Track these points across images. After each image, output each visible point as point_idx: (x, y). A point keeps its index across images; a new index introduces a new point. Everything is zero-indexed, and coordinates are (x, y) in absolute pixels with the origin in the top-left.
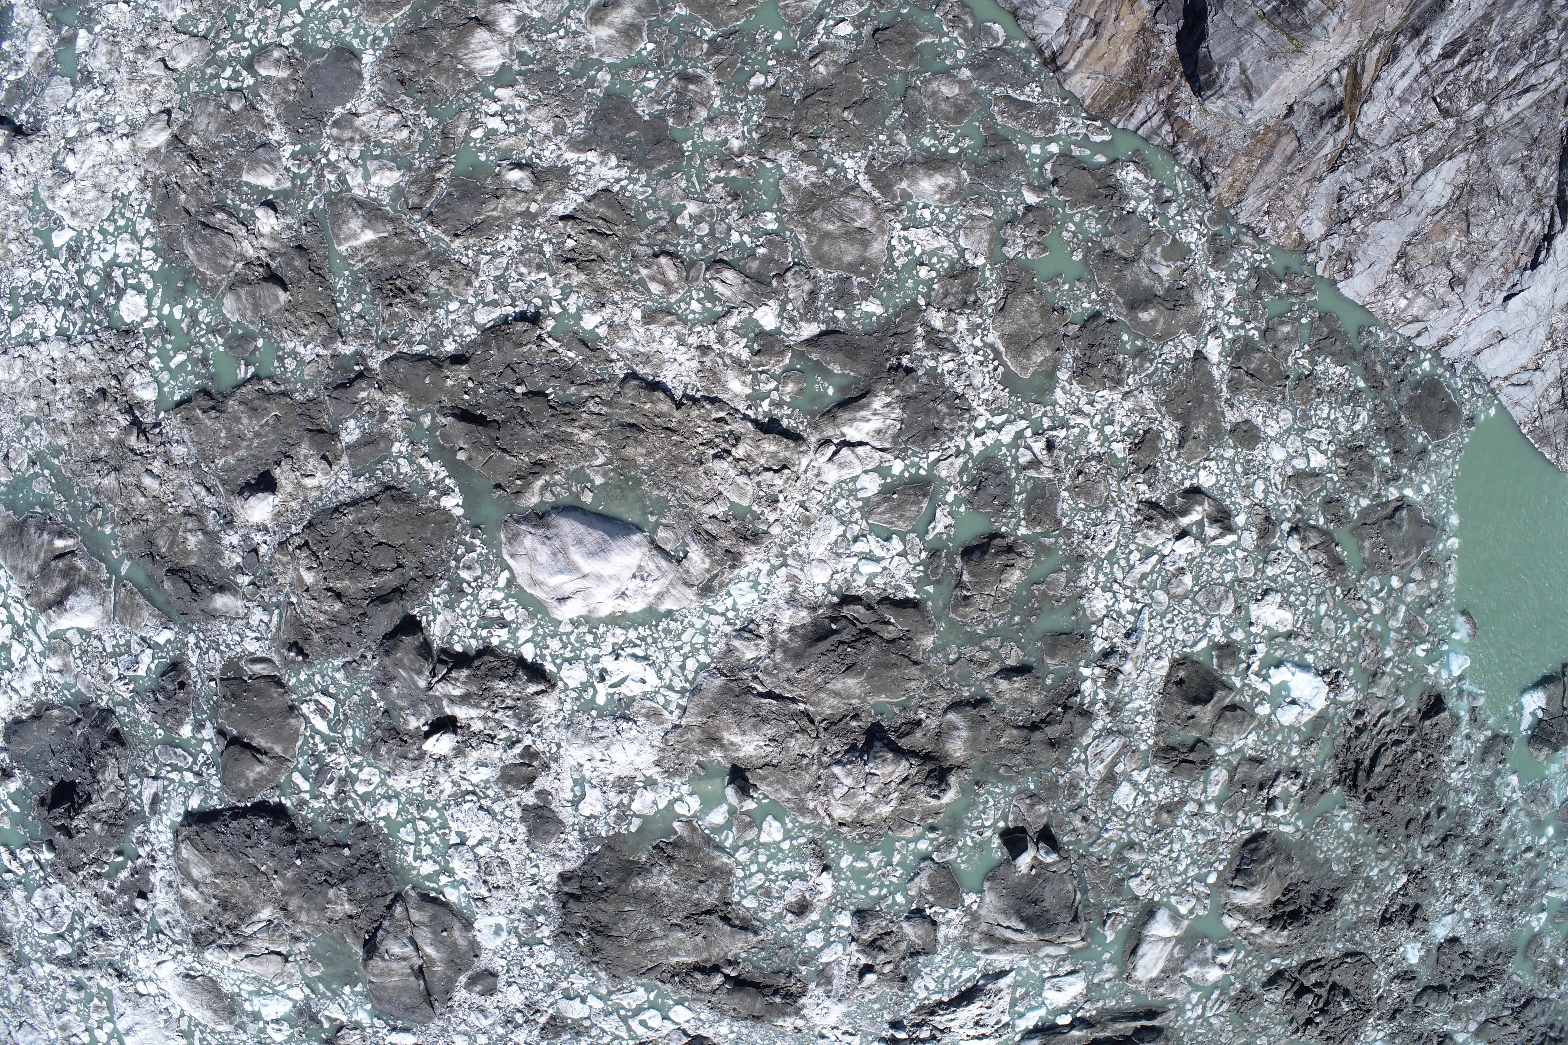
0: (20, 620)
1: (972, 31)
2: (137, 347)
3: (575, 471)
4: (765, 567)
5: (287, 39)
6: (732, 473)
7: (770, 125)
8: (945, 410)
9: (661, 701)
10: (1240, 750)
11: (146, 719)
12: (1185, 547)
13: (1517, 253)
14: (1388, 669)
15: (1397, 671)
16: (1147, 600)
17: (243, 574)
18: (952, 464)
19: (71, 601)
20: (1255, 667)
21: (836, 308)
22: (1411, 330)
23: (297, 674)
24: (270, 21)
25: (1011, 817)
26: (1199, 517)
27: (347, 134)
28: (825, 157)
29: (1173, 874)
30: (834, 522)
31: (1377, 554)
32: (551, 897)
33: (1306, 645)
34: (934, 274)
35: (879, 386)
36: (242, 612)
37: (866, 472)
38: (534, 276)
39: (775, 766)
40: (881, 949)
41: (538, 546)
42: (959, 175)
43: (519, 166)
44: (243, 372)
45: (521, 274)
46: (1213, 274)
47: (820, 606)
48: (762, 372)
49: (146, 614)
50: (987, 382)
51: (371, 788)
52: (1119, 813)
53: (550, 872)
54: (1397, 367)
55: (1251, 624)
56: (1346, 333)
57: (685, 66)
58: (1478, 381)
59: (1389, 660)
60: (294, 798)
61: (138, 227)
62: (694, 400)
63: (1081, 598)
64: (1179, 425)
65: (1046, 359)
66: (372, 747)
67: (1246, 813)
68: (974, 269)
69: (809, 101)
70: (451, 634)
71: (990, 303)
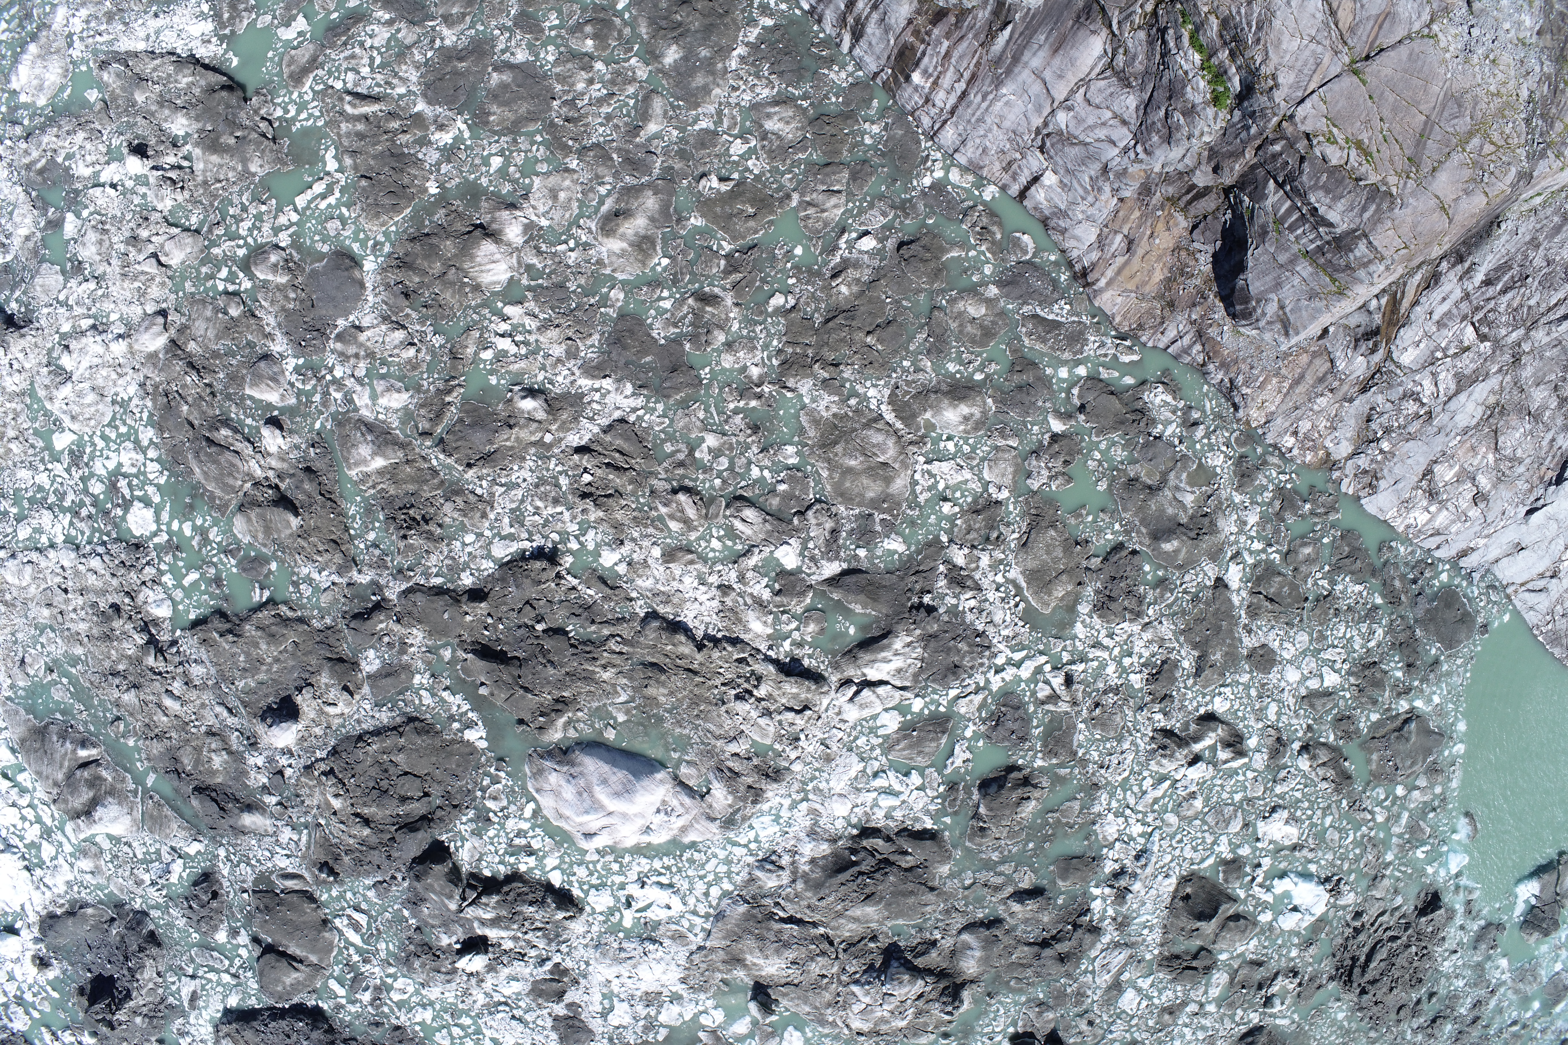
0: (48, 822)
1: (999, 243)
2: (148, 563)
3: (598, 708)
4: (787, 802)
5: (284, 239)
6: (754, 714)
7: (790, 350)
8: (966, 648)
9: (686, 924)
10: (1242, 955)
11: (181, 922)
12: (1197, 772)
13: (1543, 468)
14: (1388, 873)
15: (1397, 874)
16: (1158, 823)
17: (270, 794)
18: (971, 701)
19: (99, 812)
20: (1259, 880)
21: (858, 547)
22: (1431, 543)
24: (265, 218)
25: (1020, 1023)
26: (1212, 742)
27: (352, 350)
28: (848, 385)
30: (855, 759)
31: (1384, 767)
33: (1310, 856)
34: (957, 509)
35: (900, 627)
36: (271, 830)
37: (886, 710)
38: (551, 510)
39: (796, 985)
41: (563, 783)
42: (985, 403)
43: (531, 392)
44: (258, 596)
45: (537, 508)
47: (840, 838)
48: (783, 612)
49: (175, 826)
50: (1008, 618)
51: (406, 997)
52: (1123, 1016)
54: (1415, 581)
55: (1258, 840)
56: (1367, 550)
57: (702, 284)
58: (1493, 587)
59: (1390, 864)
60: (331, 1003)
61: (141, 436)
62: (715, 641)
63: (1094, 824)
64: (1196, 654)
65: (1068, 593)
66: (406, 961)
67: (1245, 1010)
68: (998, 503)
69: (830, 324)
70: (480, 860)
71: (1013, 537)
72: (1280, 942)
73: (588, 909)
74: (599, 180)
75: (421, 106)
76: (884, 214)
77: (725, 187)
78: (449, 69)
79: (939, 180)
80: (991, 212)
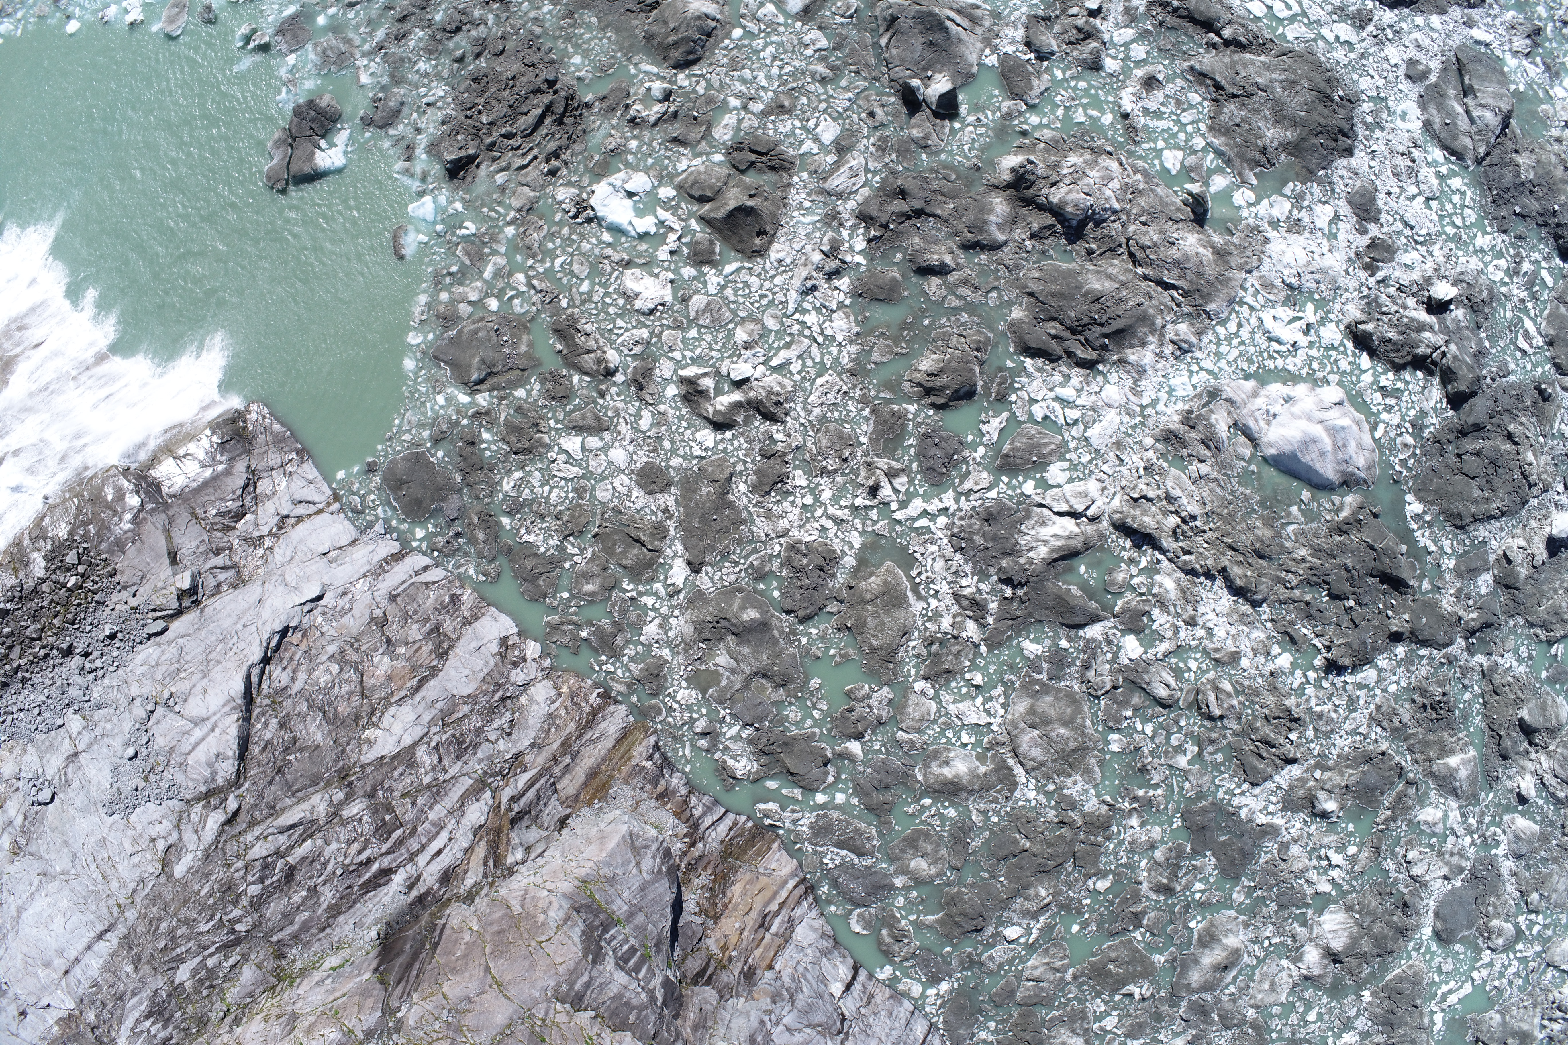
1: (885, 926)
3: (1313, 522)
4: (1160, 407)
5: (1487, 956)
6: (1184, 501)
7: (1100, 839)
8: (976, 538)
9: (1260, 297)
10: (696, 156)
12: (740, 369)
13: (304, 647)
14: (512, 214)
15: (502, 210)
16: (787, 322)
18: (977, 484)
20: (672, 237)
21: (1066, 650)
23: (1543, 373)
25: (947, 130)
26: (720, 399)
27: (1455, 860)
29: (780, 44)
30: (1095, 442)
31: (512, 337)
32: (1360, 137)
33: (609, 251)
34: (968, 676)
35: (1039, 568)
37: (1059, 486)
38: (1325, 708)
39: (1170, 219)
40: (1080, 30)
41: (1354, 457)
42: (925, 776)
43: (1324, 815)
44: (1559, 649)
45: (1336, 711)
46: (666, 653)
47: (1115, 364)
48: (1144, 595)
50: (930, 562)
52: (835, 115)
53: (1360, 159)
54: (458, 535)
55: (672, 282)
56: (516, 577)
57: (1165, 903)
58: (357, 513)
59: (509, 224)
60: (1553, 264)
62: (1208, 575)
63: (858, 334)
64: (730, 497)
65: (865, 579)
66: (1492, 298)
67: (694, 91)
68: (926, 678)
69: (1060, 861)
70: (1424, 388)
71: (915, 643)
72: (650, 161)
73: (1342, 328)
74: (1234, 999)
76: (991, 958)
77: (1129, 988)
80: (887, 955)
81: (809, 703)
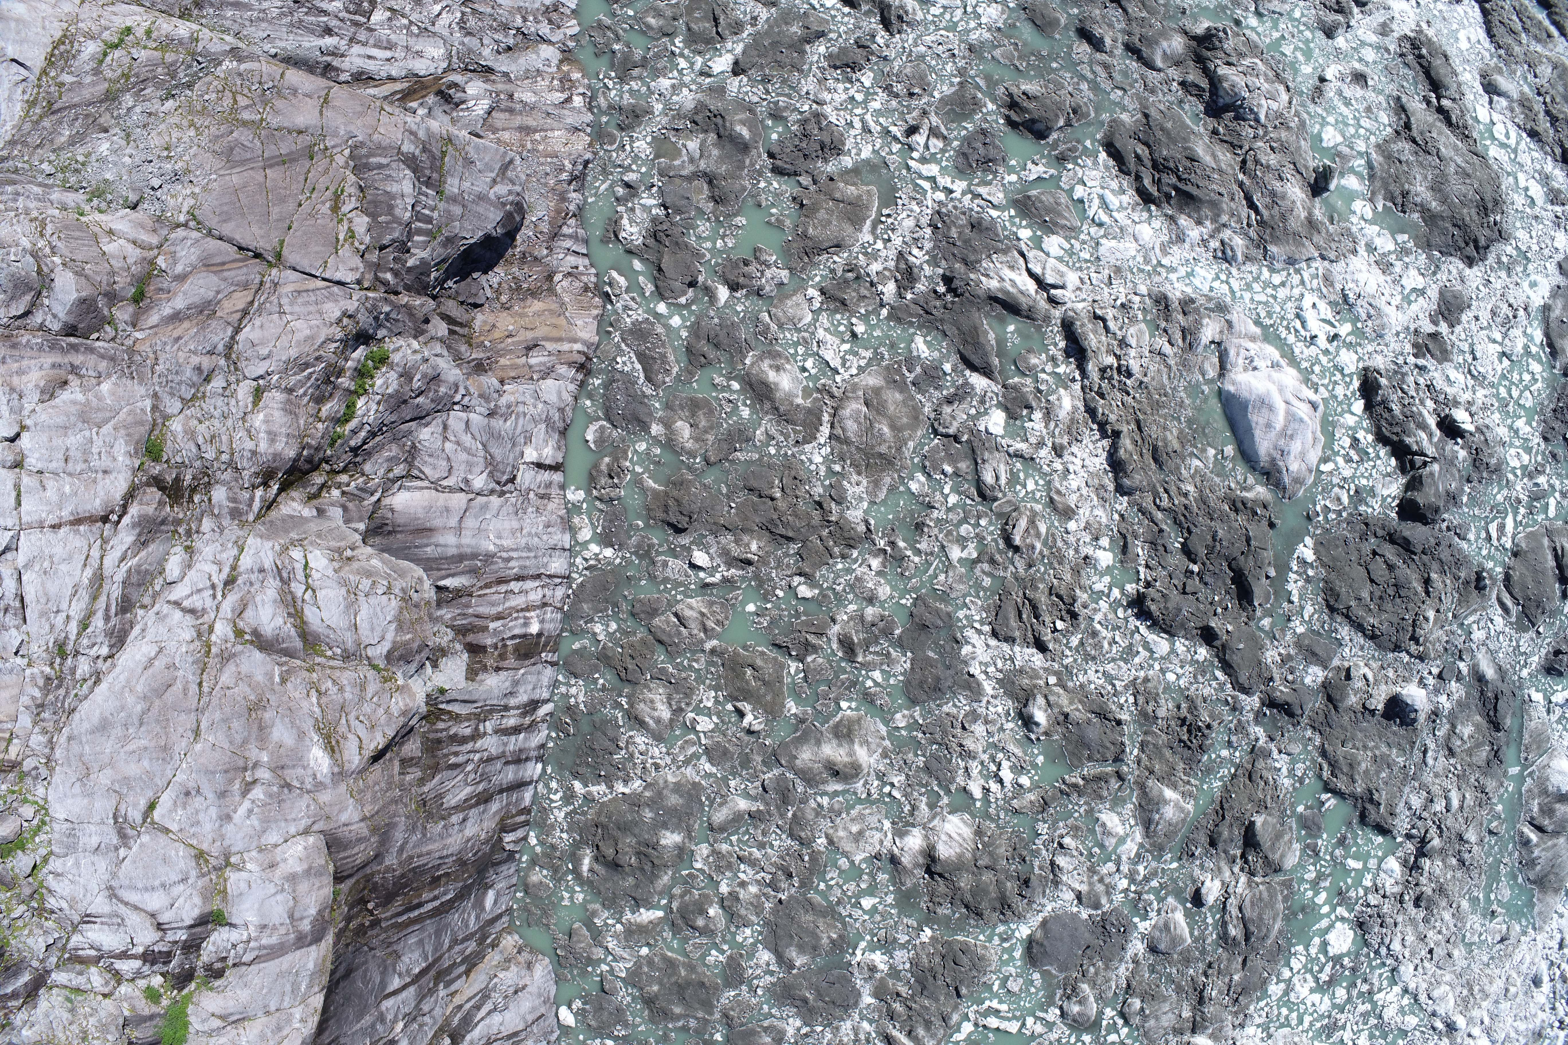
1: (612, 455)
2: (1368, 905)
4: (1173, 277)
6: (1133, 353)
7: (836, 550)
8: (954, 230)
9: (1315, 282)
17: (1459, 672)
19: (1565, 789)
21: (945, 374)
27: (1099, 889)
28: (827, 483)
32: (1487, 262)
35: (980, 292)
37: (1048, 255)
38: (1104, 633)
39: (1294, 164)
41: (1292, 458)
42: (753, 364)
43: (1028, 722)
44: (1331, 802)
45: (1110, 644)
47: (1166, 215)
48: (1040, 392)
49: (1532, 725)
50: (904, 215)
53: (1473, 275)
57: (838, 662)
61: (1280, 993)
62: (1102, 426)
63: (999, 29)
64: (807, 47)
65: (847, 184)
66: (1497, 470)
68: (823, 292)
69: (790, 534)
70: (1388, 475)
71: (840, 260)
73: (1361, 365)
75: (868, 999)
76: (665, 564)
77: (746, 707)
78: (820, 1004)
79: (599, 544)
80: (592, 481)
81: (722, 231)
